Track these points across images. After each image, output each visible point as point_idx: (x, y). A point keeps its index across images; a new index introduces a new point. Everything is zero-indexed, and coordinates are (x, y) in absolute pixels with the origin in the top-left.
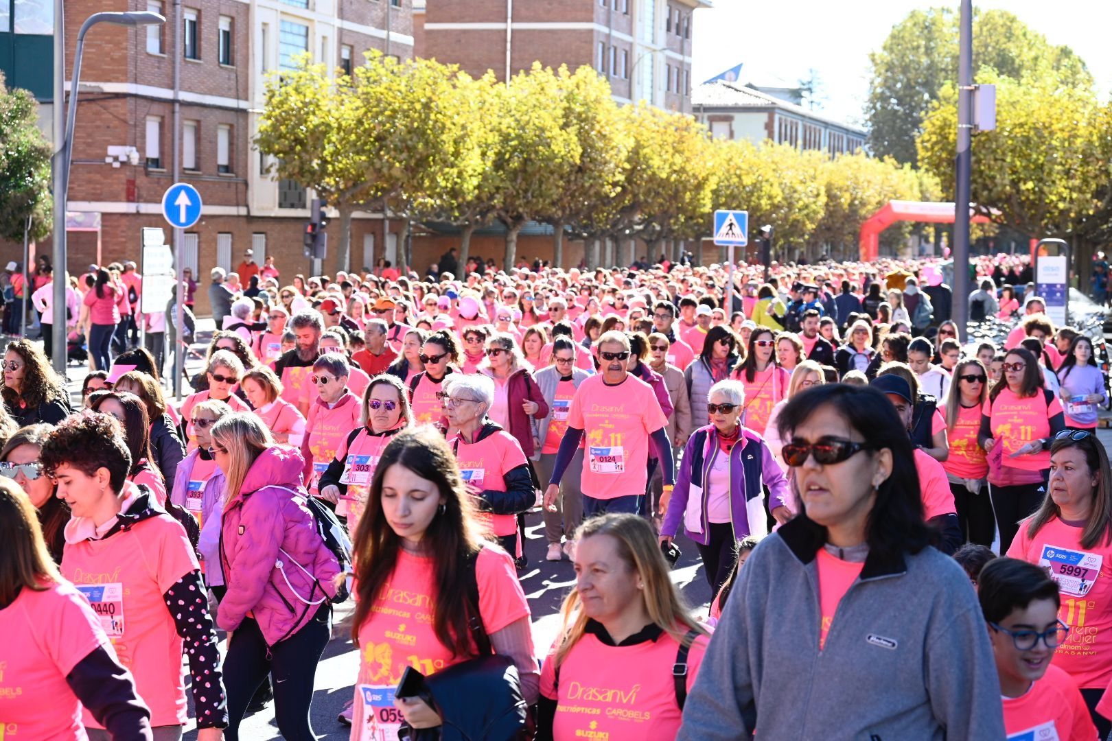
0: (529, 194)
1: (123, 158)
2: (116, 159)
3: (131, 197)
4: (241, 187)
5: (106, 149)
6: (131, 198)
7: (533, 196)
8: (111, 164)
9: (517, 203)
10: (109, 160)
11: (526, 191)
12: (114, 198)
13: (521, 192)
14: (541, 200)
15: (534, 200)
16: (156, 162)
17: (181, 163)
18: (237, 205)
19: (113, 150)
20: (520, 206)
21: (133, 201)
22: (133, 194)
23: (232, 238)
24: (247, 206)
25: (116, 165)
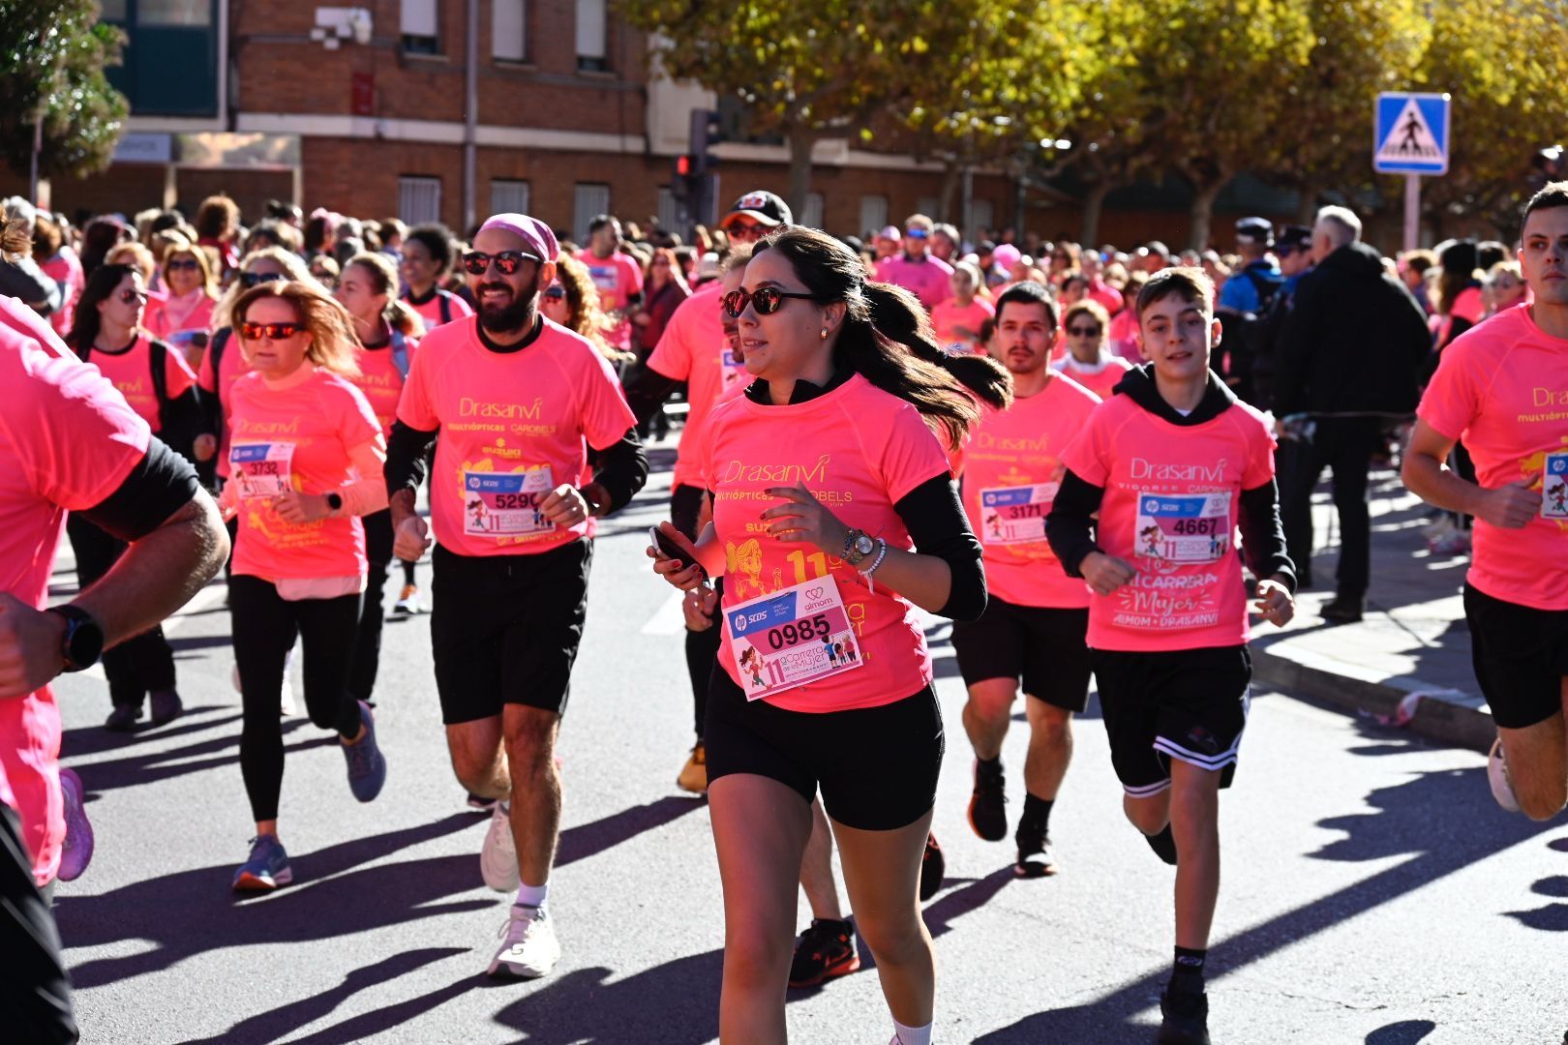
0: (1211, 124)
1: (344, 31)
2: (331, 32)
3: (360, 105)
4: (632, 100)
5: (312, 15)
6: (364, 108)
7: (1218, 127)
8: (320, 43)
9: (1186, 138)
10: (317, 35)
11: (1205, 118)
12: (329, 108)
13: (1192, 118)
14: (1233, 135)
15: (1221, 136)
16: (427, 43)
17: (485, 45)
18: (622, 131)
19: (326, 16)
20: (1192, 144)
21: (368, 114)
22: (368, 101)
23: (611, 194)
24: (645, 135)
25: (332, 44)
